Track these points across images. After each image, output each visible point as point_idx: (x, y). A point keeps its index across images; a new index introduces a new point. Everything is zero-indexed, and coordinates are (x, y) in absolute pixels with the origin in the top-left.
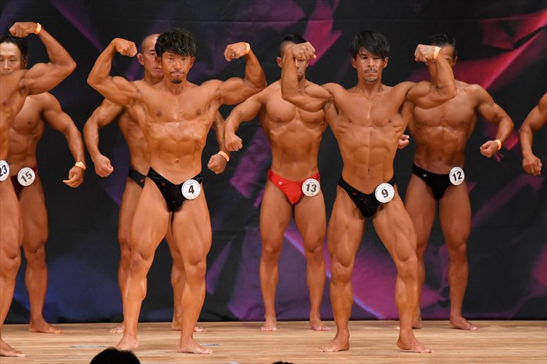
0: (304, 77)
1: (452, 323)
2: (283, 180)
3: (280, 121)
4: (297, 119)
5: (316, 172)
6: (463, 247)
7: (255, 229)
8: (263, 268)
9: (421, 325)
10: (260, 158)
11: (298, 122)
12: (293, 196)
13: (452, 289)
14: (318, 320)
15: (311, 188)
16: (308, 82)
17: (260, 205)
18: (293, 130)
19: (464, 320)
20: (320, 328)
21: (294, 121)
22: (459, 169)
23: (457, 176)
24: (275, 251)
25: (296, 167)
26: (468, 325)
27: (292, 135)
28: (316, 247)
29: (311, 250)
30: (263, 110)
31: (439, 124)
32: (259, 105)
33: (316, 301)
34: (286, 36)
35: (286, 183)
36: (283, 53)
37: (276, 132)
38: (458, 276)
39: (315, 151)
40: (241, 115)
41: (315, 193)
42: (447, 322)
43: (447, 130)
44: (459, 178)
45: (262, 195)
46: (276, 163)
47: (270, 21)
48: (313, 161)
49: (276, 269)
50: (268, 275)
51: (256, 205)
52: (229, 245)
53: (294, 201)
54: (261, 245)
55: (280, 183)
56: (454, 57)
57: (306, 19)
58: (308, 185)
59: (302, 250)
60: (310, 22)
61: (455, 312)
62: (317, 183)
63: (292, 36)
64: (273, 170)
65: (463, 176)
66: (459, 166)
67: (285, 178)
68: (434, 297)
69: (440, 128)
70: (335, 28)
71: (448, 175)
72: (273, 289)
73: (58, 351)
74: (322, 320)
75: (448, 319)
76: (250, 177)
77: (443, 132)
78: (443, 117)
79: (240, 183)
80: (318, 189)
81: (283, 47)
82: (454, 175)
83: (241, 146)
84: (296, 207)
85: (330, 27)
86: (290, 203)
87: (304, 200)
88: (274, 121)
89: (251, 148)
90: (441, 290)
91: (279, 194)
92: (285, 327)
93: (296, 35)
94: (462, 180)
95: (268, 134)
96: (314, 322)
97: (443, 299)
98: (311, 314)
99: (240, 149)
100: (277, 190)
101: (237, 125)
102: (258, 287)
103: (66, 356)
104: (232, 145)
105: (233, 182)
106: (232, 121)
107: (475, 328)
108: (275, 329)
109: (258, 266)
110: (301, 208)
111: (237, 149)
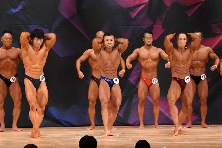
0: (152, 45)
1: (202, 125)
2: (145, 79)
3: (144, 59)
4: (150, 58)
5: (157, 76)
6: (206, 100)
7: (137, 95)
8: (139, 108)
9: (191, 126)
10: (139, 71)
11: (150, 60)
12: (148, 84)
13: (202, 115)
14: (157, 125)
15: (155, 81)
16: (153, 46)
17: (138, 87)
18: (148, 62)
19: (206, 125)
20: (158, 128)
21: (148, 59)
22: (204, 74)
23: (203, 77)
24: (143, 102)
25: (149, 74)
26: (207, 126)
27: (148, 64)
28: (157, 101)
29: (155, 102)
30: (138, 56)
31: (196, 60)
32: (137, 54)
33: (156, 119)
34: (146, 31)
35: (146, 80)
36: (145, 37)
37: (143, 64)
38: (204, 110)
39: (156, 69)
40: (131, 58)
41: (156, 83)
42: (201, 125)
43: (199, 62)
44: (204, 77)
45: (138, 84)
46: (143, 73)
47: (142, 25)
48: (155, 73)
49: (143, 108)
50: (141, 110)
51: (137, 87)
52: (128, 101)
53: (149, 86)
54: (138, 101)
55: (144, 80)
56: (202, 37)
57: (153, 25)
58: (154, 80)
59: (152, 101)
60: (155, 26)
61: (203, 122)
62: (157, 80)
63: (148, 31)
64: (142, 76)
65: (205, 77)
66: (204, 73)
67: (146, 78)
68: (196, 117)
69: (196, 62)
70: (163, 28)
71: (200, 77)
72: (143, 115)
73: (72, 136)
74: (159, 125)
75: (201, 124)
76: (135, 78)
77: (198, 63)
78: (198, 58)
79: (132, 80)
80: (157, 82)
81: (145, 35)
82: (202, 76)
83: (132, 67)
84: (150, 88)
85: (161, 27)
86: (148, 86)
87: (152, 85)
88: (142, 60)
89: (136, 68)
90: (199, 115)
91: (144, 83)
92: (147, 127)
93: (149, 31)
94: (205, 78)
95: (140, 64)
96: (156, 126)
97: (199, 118)
98: (155, 123)
99: (132, 68)
100: (144, 82)
101: (130, 61)
102: (138, 115)
103: (75, 137)
104: (129, 66)
105: (129, 79)
106: (128, 60)
107: (210, 127)
108: (143, 128)
109: (137, 108)
110: (151, 88)
111: (130, 68)
